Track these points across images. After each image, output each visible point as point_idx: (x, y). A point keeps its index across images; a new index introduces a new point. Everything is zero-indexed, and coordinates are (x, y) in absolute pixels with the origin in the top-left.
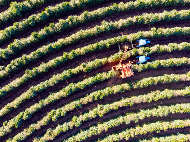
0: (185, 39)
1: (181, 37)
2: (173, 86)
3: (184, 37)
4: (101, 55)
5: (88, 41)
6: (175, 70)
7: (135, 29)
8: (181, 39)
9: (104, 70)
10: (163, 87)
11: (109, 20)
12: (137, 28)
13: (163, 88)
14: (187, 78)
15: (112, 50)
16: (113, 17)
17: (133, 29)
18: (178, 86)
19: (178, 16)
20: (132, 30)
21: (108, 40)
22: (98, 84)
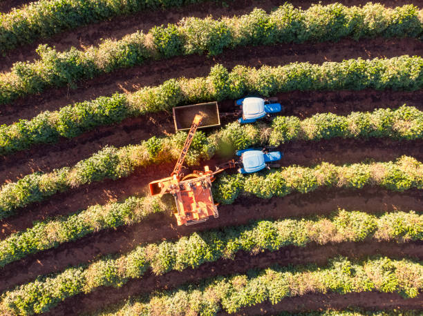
0: (332, 100)
1: (320, 96)
2: (298, 256)
3: (330, 96)
4: (55, 159)
5: (10, 114)
6: (303, 203)
7: (167, 70)
8: (320, 101)
9: (67, 208)
10: (265, 258)
11: (79, 43)
12: (172, 67)
13: (264, 262)
14: (335, 232)
15: (91, 141)
16: (91, 32)
17: (160, 72)
18: (312, 253)
19: (297, 26)
20: (156, 75)
21: (63, 110)
22: (48, 253)
